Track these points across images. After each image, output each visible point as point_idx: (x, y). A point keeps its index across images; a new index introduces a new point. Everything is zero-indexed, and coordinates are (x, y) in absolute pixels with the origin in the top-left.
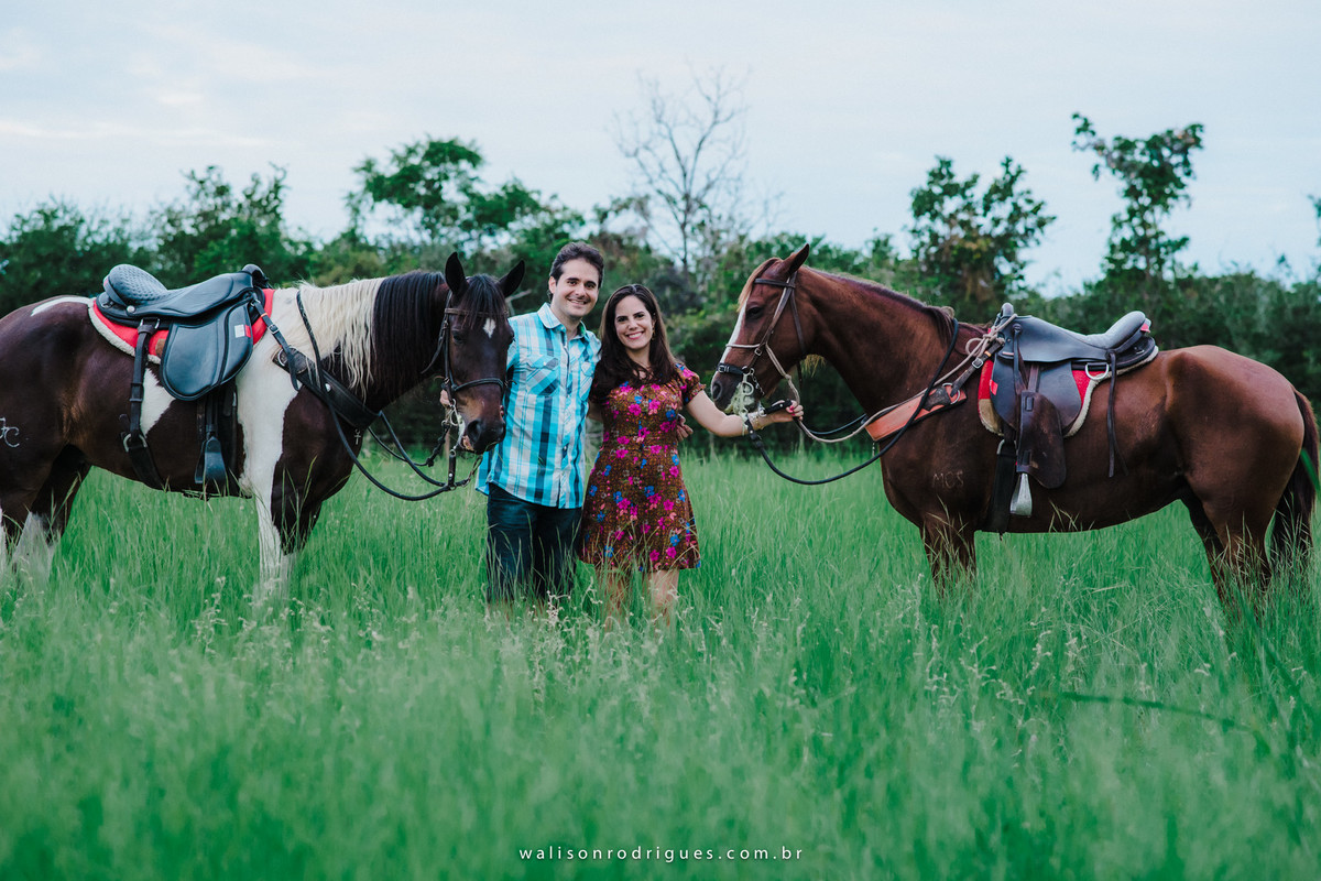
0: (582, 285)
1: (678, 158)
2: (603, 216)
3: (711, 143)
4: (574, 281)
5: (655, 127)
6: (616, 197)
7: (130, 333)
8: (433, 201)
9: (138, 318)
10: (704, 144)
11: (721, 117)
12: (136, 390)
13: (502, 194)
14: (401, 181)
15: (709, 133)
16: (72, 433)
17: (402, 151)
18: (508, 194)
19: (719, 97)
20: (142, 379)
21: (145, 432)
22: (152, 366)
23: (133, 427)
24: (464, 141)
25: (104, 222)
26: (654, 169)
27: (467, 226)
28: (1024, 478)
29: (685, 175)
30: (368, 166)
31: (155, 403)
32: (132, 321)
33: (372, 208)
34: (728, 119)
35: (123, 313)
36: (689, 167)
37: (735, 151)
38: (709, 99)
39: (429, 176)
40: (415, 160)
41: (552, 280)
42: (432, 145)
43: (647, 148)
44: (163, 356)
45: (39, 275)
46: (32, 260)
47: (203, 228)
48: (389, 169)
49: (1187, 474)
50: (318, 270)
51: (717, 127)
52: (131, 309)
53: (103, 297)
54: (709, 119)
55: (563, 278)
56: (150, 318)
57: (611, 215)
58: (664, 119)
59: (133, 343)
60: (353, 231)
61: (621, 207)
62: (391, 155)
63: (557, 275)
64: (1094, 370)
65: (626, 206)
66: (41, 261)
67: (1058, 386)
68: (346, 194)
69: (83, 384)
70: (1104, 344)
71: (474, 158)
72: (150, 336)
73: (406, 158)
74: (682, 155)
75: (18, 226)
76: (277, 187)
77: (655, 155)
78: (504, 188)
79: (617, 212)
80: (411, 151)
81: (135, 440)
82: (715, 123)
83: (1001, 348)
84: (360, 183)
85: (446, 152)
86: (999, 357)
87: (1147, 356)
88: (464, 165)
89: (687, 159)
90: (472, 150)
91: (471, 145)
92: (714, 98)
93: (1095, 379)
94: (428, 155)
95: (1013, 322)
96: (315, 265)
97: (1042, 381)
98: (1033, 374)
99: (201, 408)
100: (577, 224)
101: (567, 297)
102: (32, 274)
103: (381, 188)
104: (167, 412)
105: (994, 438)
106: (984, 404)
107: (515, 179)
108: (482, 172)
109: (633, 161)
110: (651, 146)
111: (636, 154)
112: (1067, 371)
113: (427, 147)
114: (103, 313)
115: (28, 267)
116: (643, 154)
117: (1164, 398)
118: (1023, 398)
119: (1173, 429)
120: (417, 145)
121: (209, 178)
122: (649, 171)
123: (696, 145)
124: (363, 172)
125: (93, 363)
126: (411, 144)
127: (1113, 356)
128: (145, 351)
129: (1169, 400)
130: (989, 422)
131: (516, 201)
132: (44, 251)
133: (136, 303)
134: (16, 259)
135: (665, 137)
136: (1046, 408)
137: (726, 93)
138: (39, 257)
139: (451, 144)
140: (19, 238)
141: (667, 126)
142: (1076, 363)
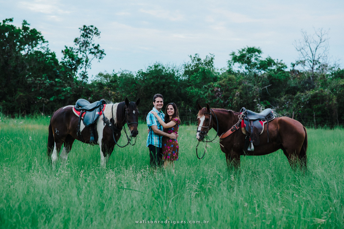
0: (160, 102)
1: (311, 51)
2: (294, 65)
3: (320, 47)
4: (158, 102)
5: (305, 43)
6: (297, 61)
7: (79, 113)
8: (249, 62)
9: (81, 110)
10: (318, 48)
11: (322, 41)
12: (79, 124)
13: (266, 60)
14: (241, 57)
15: (319, 45)
16: (69, 132)
17: (241, 50)
18: (268, 60)
19: (322, 36)
20: (80, 122)
21: (81, 132)
22: (82, 119)
23: (78, 131)
24: (257, 47)
25: (169, 68)
26: (305, 54)
27: (258, 68)
28: (252, 143)
29: (313, 55)
30: (233, 54)
31: (82, 127)
32: (80, 110)
33: (234, 64)
34: (324, 41)
35: (78, 109)
36: (314, 53)
37: (326, 49)
38: (319, 36)
39: (248, 56)
40: (244, 52)
41: (154, 103)
42: (248, 48)
43: (303, 49)
44: (84, 117)
45: (153, 81)
46: (151, 77)
47: (193, 69)
48: (238, 54)
49: (282, 143)
50: (220, 79)
51: (321, 43)
52: (80, 108)
53: (76, 106)
54: (319, 41)
55: (156, 102)
56: (83, 110)
57: (296, 65)
58: (308, 41)
59: (79, 115)
60: (230, 69)
61: (298, 63)
62: (238, 51)
63: (155, 101)
64: (264, 121)
65: (299, 63)
66: (153, 77)
67: (257, 124)
68: (228, 61)
69: (71, 123)
70: (265, 115)
71: (259, 52)
72: (82, 113)
73: (242, 52)
74: (312, 51)
75: (149, 69)
76: (212, 59)
77: (305, 50)
78: (267, 59)
79: (297, 64)
80: (243, 50)
81: (79, 134)
82: (320, 42)
83: (244, 117)
84: (231, 58)
85: (252, 51)
86: (245, 119)
87: (273, 118)
88: (257, 53)
89: (313, 51)
90: (259, 49)
91: (258, 48)
92: (320, 36)
93: (264, 123)
94: (248, 51)
95: (246, 111)
96: (219, 78)
97: (254, 124)
98: (252, 122)
99: (90, 128)
100: (285, 68)
101: (158, 105)
102: (151, 81)
103: (236, 59)
104: (84, 128)
105: (245, 135)
106: (243, 128)
107: (269, 57)
108: (261, 55)
109: (300, 52)
110: (304, 48)
111: (300, 50)
112: (258, 121)
113: (247, 49)
114: (75, 109)
115: (150, 79)
116: (302, 50)
117: (278, 128)
118: (251, 127)
119: (280, 134)
120: (245, 48)
121: (196, 57)
122: (304, 54)
123: (316, 48)
124: (232, 55)
125: (72, 119)
126: (243, 48)
127: (267, 118)
128: (81, 116)
129: (279, 128)
130: (244, 132)
131: (270, 62)
132: (154, 75)
133: (81, 107)
134: (148, 77)
135: (308, 46)
136: (256, 129)
137: (323, 35)
138: (153, 76)
139: (253, 48)
140: (149, 72)
141: (309, 43)
142: (259, 120)
